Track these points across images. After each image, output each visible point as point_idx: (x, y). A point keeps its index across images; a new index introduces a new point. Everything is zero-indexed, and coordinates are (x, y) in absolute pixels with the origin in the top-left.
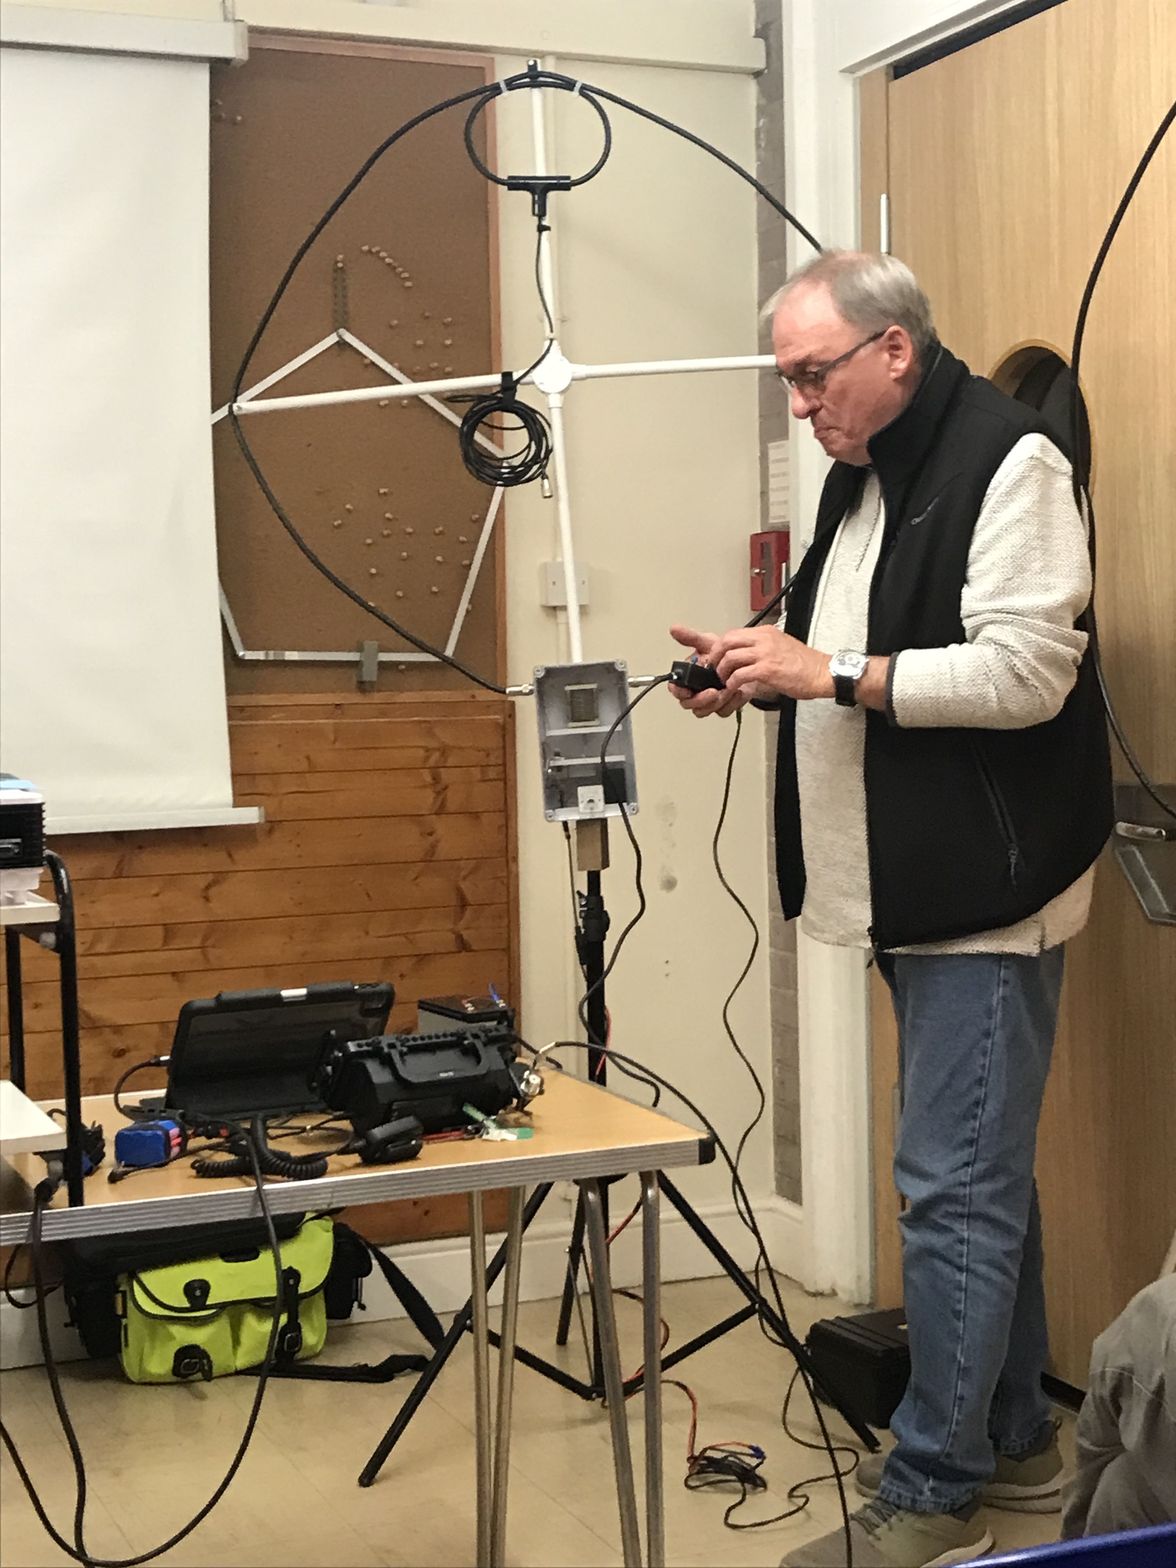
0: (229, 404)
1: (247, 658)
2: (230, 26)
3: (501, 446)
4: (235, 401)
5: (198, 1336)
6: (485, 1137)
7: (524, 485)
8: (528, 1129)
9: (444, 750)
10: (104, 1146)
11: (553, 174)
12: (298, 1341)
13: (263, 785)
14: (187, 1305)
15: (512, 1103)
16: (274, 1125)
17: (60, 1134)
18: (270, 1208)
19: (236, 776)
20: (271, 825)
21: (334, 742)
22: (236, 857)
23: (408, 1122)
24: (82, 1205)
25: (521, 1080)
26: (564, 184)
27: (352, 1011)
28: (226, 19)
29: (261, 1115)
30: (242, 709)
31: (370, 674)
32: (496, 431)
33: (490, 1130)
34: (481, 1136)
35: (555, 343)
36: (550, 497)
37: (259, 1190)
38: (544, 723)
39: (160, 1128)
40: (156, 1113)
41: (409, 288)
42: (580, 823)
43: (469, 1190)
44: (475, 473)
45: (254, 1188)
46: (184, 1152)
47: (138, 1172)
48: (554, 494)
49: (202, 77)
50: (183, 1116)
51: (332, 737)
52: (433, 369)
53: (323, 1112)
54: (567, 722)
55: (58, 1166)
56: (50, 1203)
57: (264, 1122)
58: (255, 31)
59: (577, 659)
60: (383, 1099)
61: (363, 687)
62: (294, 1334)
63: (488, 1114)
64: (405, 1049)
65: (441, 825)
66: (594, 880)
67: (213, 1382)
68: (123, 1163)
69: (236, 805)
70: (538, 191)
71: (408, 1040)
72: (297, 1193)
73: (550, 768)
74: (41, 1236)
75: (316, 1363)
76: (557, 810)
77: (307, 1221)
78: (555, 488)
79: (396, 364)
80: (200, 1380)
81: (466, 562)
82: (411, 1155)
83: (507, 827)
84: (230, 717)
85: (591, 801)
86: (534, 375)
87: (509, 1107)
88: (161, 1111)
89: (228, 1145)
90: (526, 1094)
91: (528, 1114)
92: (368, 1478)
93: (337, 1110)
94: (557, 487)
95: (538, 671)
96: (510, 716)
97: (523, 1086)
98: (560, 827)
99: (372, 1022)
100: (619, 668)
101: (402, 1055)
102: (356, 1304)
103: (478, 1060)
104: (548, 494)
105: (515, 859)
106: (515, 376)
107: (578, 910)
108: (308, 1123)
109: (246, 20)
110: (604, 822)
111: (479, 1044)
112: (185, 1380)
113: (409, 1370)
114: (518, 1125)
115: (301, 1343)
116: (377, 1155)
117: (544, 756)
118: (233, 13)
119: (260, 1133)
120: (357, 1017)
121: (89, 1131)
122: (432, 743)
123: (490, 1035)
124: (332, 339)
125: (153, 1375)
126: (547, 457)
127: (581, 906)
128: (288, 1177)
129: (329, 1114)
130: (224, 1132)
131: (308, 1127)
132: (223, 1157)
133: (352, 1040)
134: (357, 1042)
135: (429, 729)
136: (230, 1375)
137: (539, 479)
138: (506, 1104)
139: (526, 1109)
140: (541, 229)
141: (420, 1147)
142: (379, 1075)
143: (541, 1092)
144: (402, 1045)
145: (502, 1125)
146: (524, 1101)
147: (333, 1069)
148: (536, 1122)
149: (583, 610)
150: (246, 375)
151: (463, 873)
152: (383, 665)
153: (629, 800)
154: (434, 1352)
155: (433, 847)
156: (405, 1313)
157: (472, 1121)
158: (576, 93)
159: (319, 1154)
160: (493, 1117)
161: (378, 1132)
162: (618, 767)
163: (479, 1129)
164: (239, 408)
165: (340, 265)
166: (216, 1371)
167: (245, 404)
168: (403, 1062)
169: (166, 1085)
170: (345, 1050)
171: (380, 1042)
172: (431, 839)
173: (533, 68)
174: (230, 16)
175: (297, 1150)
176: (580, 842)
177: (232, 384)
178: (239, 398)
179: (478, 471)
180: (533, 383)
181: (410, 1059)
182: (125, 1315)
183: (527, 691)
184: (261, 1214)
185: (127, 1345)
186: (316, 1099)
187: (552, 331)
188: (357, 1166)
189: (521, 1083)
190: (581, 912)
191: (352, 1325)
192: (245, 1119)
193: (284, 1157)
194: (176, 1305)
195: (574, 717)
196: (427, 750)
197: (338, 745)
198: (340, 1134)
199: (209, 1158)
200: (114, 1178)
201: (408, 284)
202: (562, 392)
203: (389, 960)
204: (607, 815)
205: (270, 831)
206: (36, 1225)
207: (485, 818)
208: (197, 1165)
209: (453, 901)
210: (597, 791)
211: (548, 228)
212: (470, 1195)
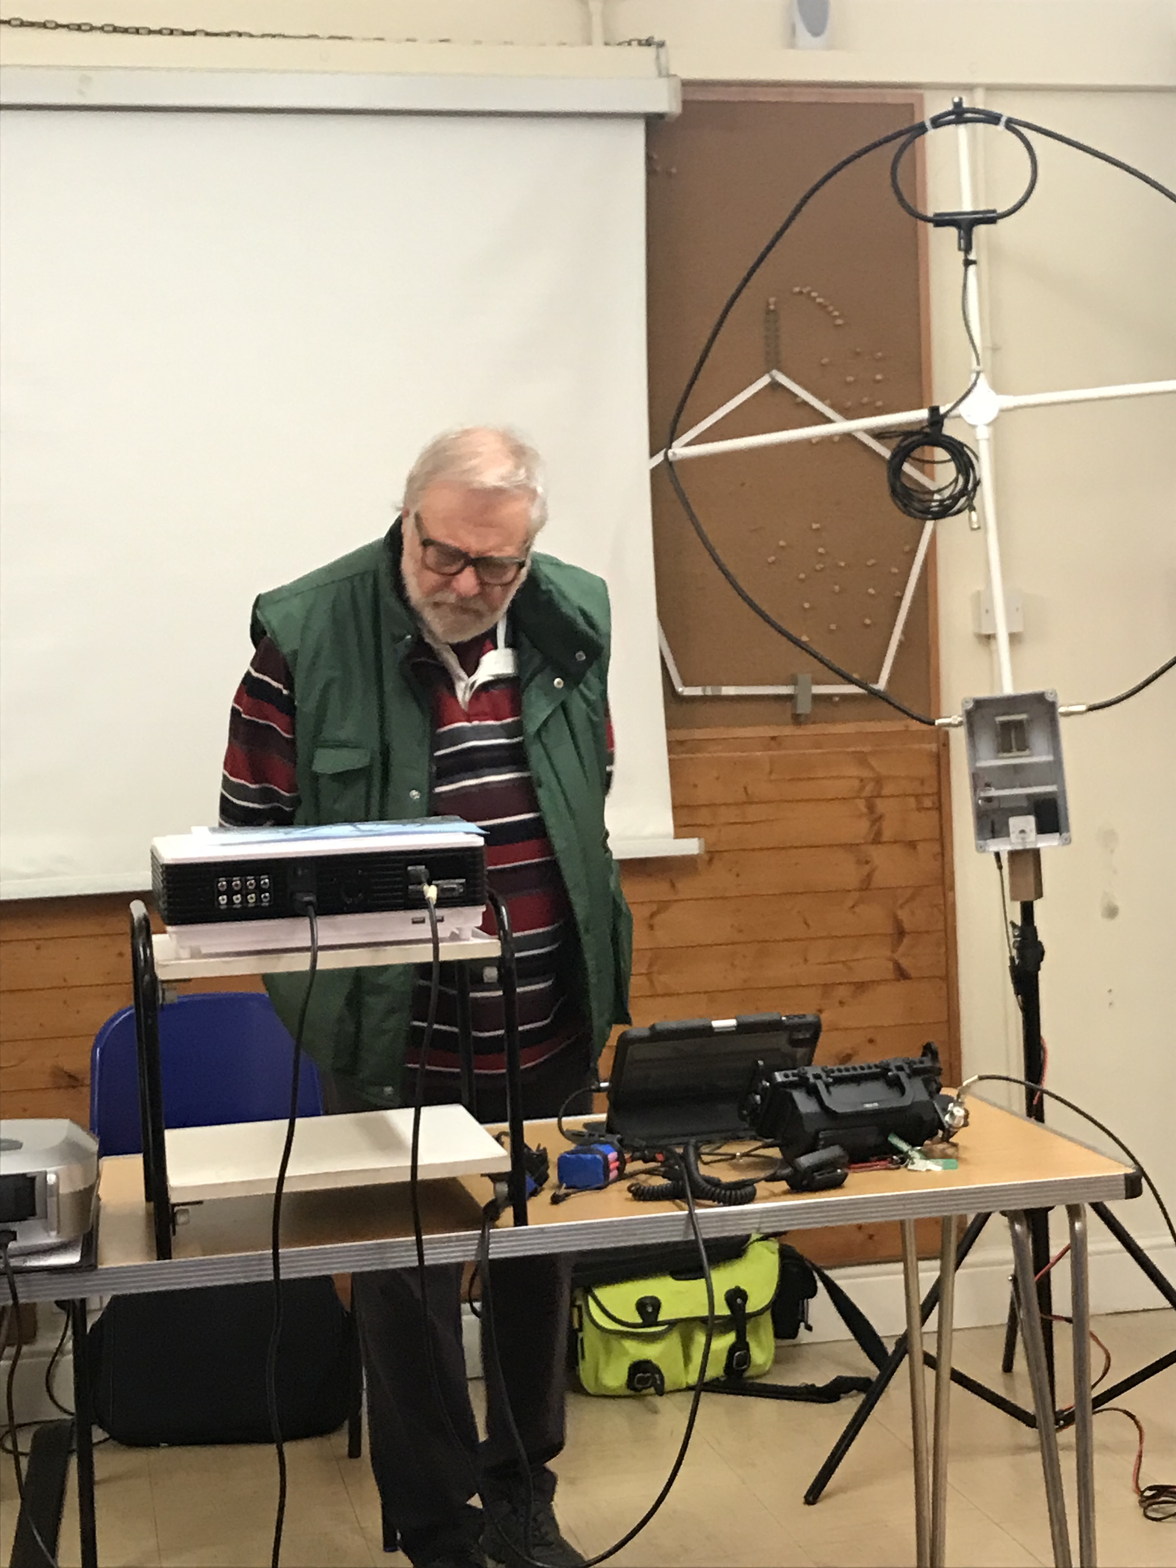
0: (664, 450)
1: (685, 693)
2: (663, 82)
3: (932, 477)
4: (670, 448)
5: (650, 1352)
6: (910, 1167)
7: (954, 517)
8: (954, 1161)
9: (879, 781)
10: (548, 1168)
11: (982, 208)
12: (746, 1359)
13: (704, 816)
14: (639, 1320)
15: (937, 1134)
16: (707, 1151)
17: (503, 1158)
18: (702, 1231)
19: (677, 808)
20: (711, 855)
21: (771, 772)
22: (679, 885)
23: (835, 1151)
24: (526, 1224)
25: (945, 1111)
26: (990, 218)
27: (781, 1041)
28: (660, 75)
29: (693, 1141)
30: (681, 743)
31: (804, 707)
32: (925, 464)
33: (915, 1160)
34: (906, 1166)
35: (982, 376)
36: (979, 528)
37: (691, 1214)
38: (975, 755)
39: (600, 1153)
40: (596, 1138)
41: (839, 325)
42: (1013, 854)
43: (902, 1218)
44: (902, 507)
45: (687, 1212)
46: (622, 1176)
47: (579, 1194)
48: (982, 526)
49: (637, 135)
50: (620, 1141)
51: (767, 768)
52: (863, 405)
53: (754, 1138)
54: (999, 752)
55: (504, 1188)
56: (498, 1223)
57: (697, 1148)
58: (686, 84)
59: (1008, 689)
60: (810, 1128)
61: (797, 720)
62: (742, 1352)
63: (913, 1145)
64: (831, 1080)
65: (878, 854)
66: (1027, 911)
67: (664, 1397)
68: (564, 1185)
69: (677, 836)
70: (963, 226)
71: (833, 1072)
72: (730, 1218)
73: (980, 798)
74: (488, 1254)
75: (764, 1381)
76: (988, 841)
77: (755, 1241)
78: (983, 518)
79: (828, 401)
80: (651, 1395)
81: (898, 594)
82: (837, 1184)
83: (943, 855)
84: (670, 751)
85: (1023, 831)
86: (962, 409)
87: (935, 1139)
88: (600, 1136)
89: (662, 1169)
90: (950, 1126)
91: (955, 1145)
92: (813, 1495)
93: (767, 1138)
94: (985, 518)
95: (967, 702)
96: (944, 745)
97: (947, 1118)
98: (993, 857)
99: (801, 1052)
100: (1050, 698)
101: (827, 1086)
102: (802, 1325)
103: (903, 1091)
104: (976, 526)
105: (952, 888)
106: (942, 410)
107: (1012, 940)
108: (737, 1149)
109: (678, 74)
110: (1036, 854)
111: (902, 1076)
112: (637, 1393)
113: (854, 1392)
114: (945, 1156)
115: (750, 1362)
116: (805, 1182)
117: (975, 788)
118: (667, 69)
119: (692, 1158)
120: (786, 1048)
121: (534, 1154)
122: (866, 773)
123: (915, 1066)
124: (765, 381)
125: (608, 1388)
126: (974, 489)
127: (1015, 936)
128: (719, 1202)
129: (760, 1140)
130: (660, 1157)
131: (738, 1154)
132: (659, 1182)
133: (778, 1070)
134: (783, 1072)
135: (861, 759)
136: (679, 1390)
137: (967, 511)
138: (932, 1135)
139: (951, 1140)
140: (968, 263)
141: (846, 1175)
142: (805, 1104)
143: (966, 1124)
144: (828, 1076)
145: (927, 1155)
146: (949, 1133)
147: (762, 1098)
148: (963, 1154)
149: (1014, 638)
150: (682, 418)
151: (900, 902)
152: (817, 698)
153: (1062, 829)
154: (878, 1372)
155: (869, 876)
156: (850, 1336)
157: (899, 1151)
158: (1001, 127)
159: (751, 1180)
160: (919, 1148)
161: (805, 1161)
162: (1050, 797)
163: (904, 1159)
164: (674, 454)
165: (772, 307)
166: (668, 1386)
167: (680, 450)
168: (829, 1092)
169: (606, 1109)
170: (771, 1079)
171: (806, 1073)
172: (866, 869)
173: (958, 105)
174: (664, 72)
175: (727, 1175)
176: (1012, 873)
177: (667, 430)
178: (674, 444)
179: (905, 505)
180: (959, 416)
181: (835, 1090)
182: (581, 1329)
183: (957, 722)
184: (693, 1237)
185: (583, 1357)
186: (747, 1126)
187: (978, 364)
188: (785, 1193)
189: (945, 1115)
190: (1014, 943)
191: (800, 1345)
192: (678, 1144)
193: (715, 1183)
194: (630, 1320)
195: (1004, 748)
196: (862, 780)
197: (773, 777)
198: (769, 1162)
199: (645, 1181)
200: (556, 1200)
201: (839, 322)
202: (988, 425)
203: (827, 988)
204: (1039, 845)
205: (710, 861)
206: (484, 1243)
207: (920, 847)
208: (633, 1188)
209: (890, 929)
210: (1029, 822)
211: (974, 262)
212: (902, 1223)
